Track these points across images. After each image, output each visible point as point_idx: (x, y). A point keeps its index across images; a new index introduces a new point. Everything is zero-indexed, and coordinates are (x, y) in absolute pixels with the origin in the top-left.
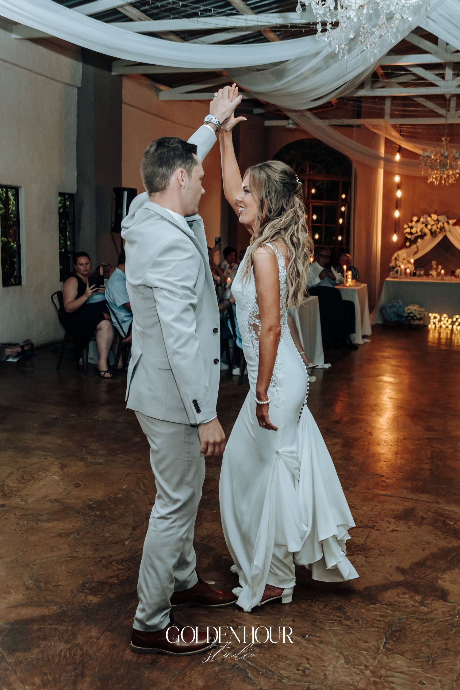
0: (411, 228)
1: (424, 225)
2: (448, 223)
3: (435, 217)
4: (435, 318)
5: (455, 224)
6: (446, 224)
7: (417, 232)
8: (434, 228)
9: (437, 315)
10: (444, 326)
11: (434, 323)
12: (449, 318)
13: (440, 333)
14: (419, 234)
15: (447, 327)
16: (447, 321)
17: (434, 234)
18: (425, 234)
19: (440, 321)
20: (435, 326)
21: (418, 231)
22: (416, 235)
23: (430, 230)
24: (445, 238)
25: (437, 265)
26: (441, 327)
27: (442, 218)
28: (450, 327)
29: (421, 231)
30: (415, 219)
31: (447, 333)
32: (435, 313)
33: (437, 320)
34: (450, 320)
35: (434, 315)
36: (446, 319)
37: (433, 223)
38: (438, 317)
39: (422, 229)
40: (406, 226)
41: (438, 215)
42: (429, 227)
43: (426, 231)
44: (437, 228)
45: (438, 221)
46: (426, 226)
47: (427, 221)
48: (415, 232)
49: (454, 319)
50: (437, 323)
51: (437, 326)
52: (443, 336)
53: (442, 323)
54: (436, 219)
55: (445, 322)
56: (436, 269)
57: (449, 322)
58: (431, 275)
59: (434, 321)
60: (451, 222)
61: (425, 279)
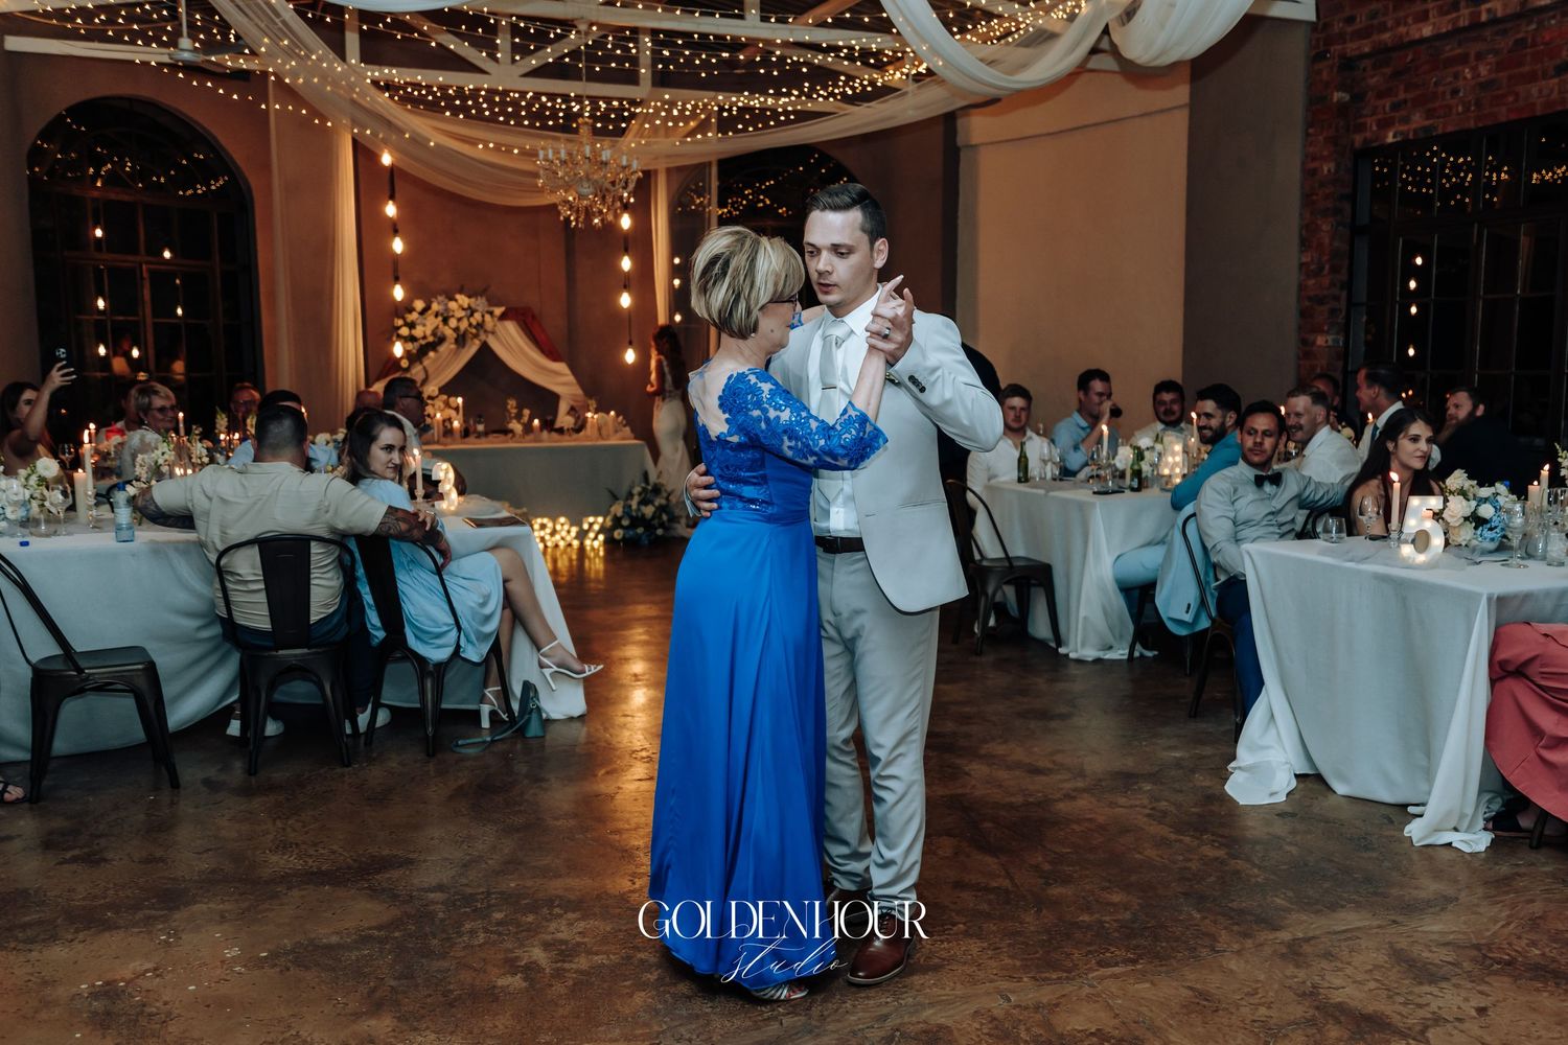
0: (412, 326)
1: (440, 318)
2: (491, 313)
3: (463, 300)
4: (543, 527)
5: (503, 317)
6: (487, 318)
7: (424, 337)
8: (464, 325)
9: (545, 521)
10: (562, 544)
11: (542, 539)
12: (571, 525)
13: (555, 561)
14: (430, 339)
15: (570, 545)
16: (569, 532)
17: (461, 340)
18: (442, 340)
19: (554, 533)
20: (546, 547)
21: (428, 332)
22: (423, 342)
23: (454, 330)
24: (485, 348)
25: (520, 408)
26: (557, 546)
27: (480, 303)
28: (576, 543)
29: (434, 333)
30: (419, 305)
31: (571, 560)
32: (542, 516)
33: (548, 531)
34: (574, 530)
35: (539, 520)
36: (566, 527)
37: (461, 314)
38: (550, 525)
39: (437, 328)
40: (400, 322)
41: (469, 297)
42: (453, 323)
43: (448, 332)
44: (470, 325)
45: (470, 310)
46: (445, 321)
47: (447, 310)
48: (422, 335)
49: (586, 527)
50: (547, 537)
51: (549, 544)
52: (563, 564)
53: (557, 537)
54: (466, 306)
55: (564, 534)
56: (519, 417)
57: (573, 534)
58: (512, 431)
59: (542, 533)
60: (498, 311)
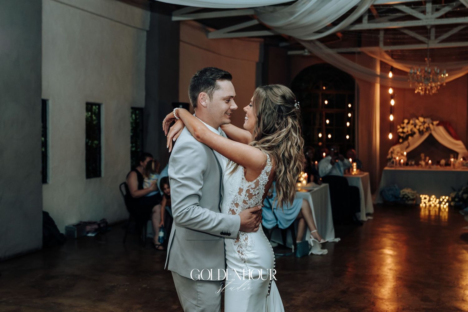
0: (403, 128)
1: (413, 126)
2: (433, 124)
3: (421, 119)
4: (425, 198)
5: (438, 125)
6: (431, 125)
7: (408, 132)
8: (422, 128)
9: (426, 196)
10: (433, 205)
11: (425, 203)
12: (437, 198)
13: (429, 211)
14: (410, 132)
15: (435, 206)
16: (436, 201)
17: (421, 133)
18: (414, 133)
19: (429, 201)
20: (426, 206)
21: (409, 130)
22: (407, 134)
23: (419, 130)
24: (431, 136)
25: (425, 157)
26: (430, 206)
27: (428, 120)
28: (438, 205)
29: (411, 130)
30: (406, 121)
31: (436, 211)
32: (425, 194)
33: (427, 200)
34: (438, 200)
35: (424, 196)
36: (435, 199)
37: (420, 124)
38: (428, 198)
40: (399, 127)
41: (424, 118)
42: (418, 127)
43: (415, 130)
44: (424, 128)
45: (424, 123)
46: (415, 126)
47: (415, 123)
48: (406, 131)
49: (441, 200)
50: (427, 202)
51: (428, 205)
52: (433, 213)
53: (431, 203)
54: (422, 121)
55: (434, 202)
56: (425, 160)
58: (421, 164)
59: (425, 201)
60: (435, 123)
61: (415, 168)
